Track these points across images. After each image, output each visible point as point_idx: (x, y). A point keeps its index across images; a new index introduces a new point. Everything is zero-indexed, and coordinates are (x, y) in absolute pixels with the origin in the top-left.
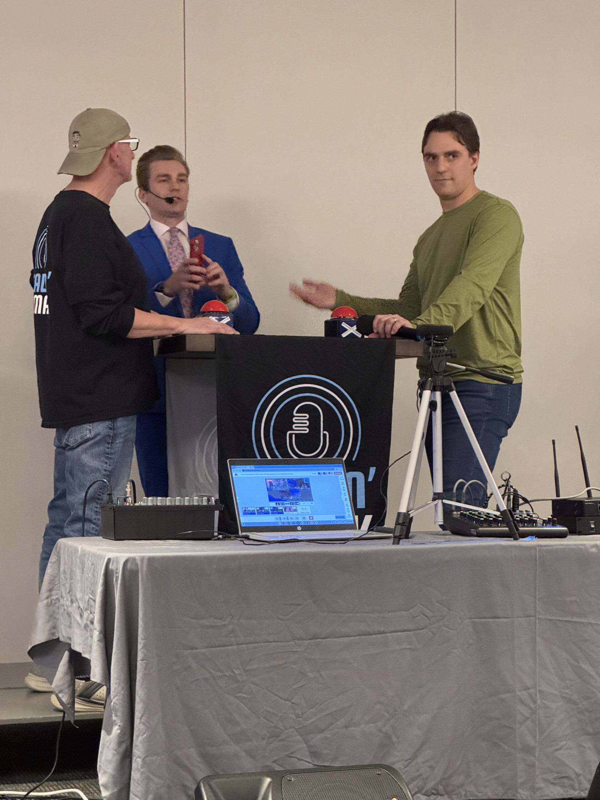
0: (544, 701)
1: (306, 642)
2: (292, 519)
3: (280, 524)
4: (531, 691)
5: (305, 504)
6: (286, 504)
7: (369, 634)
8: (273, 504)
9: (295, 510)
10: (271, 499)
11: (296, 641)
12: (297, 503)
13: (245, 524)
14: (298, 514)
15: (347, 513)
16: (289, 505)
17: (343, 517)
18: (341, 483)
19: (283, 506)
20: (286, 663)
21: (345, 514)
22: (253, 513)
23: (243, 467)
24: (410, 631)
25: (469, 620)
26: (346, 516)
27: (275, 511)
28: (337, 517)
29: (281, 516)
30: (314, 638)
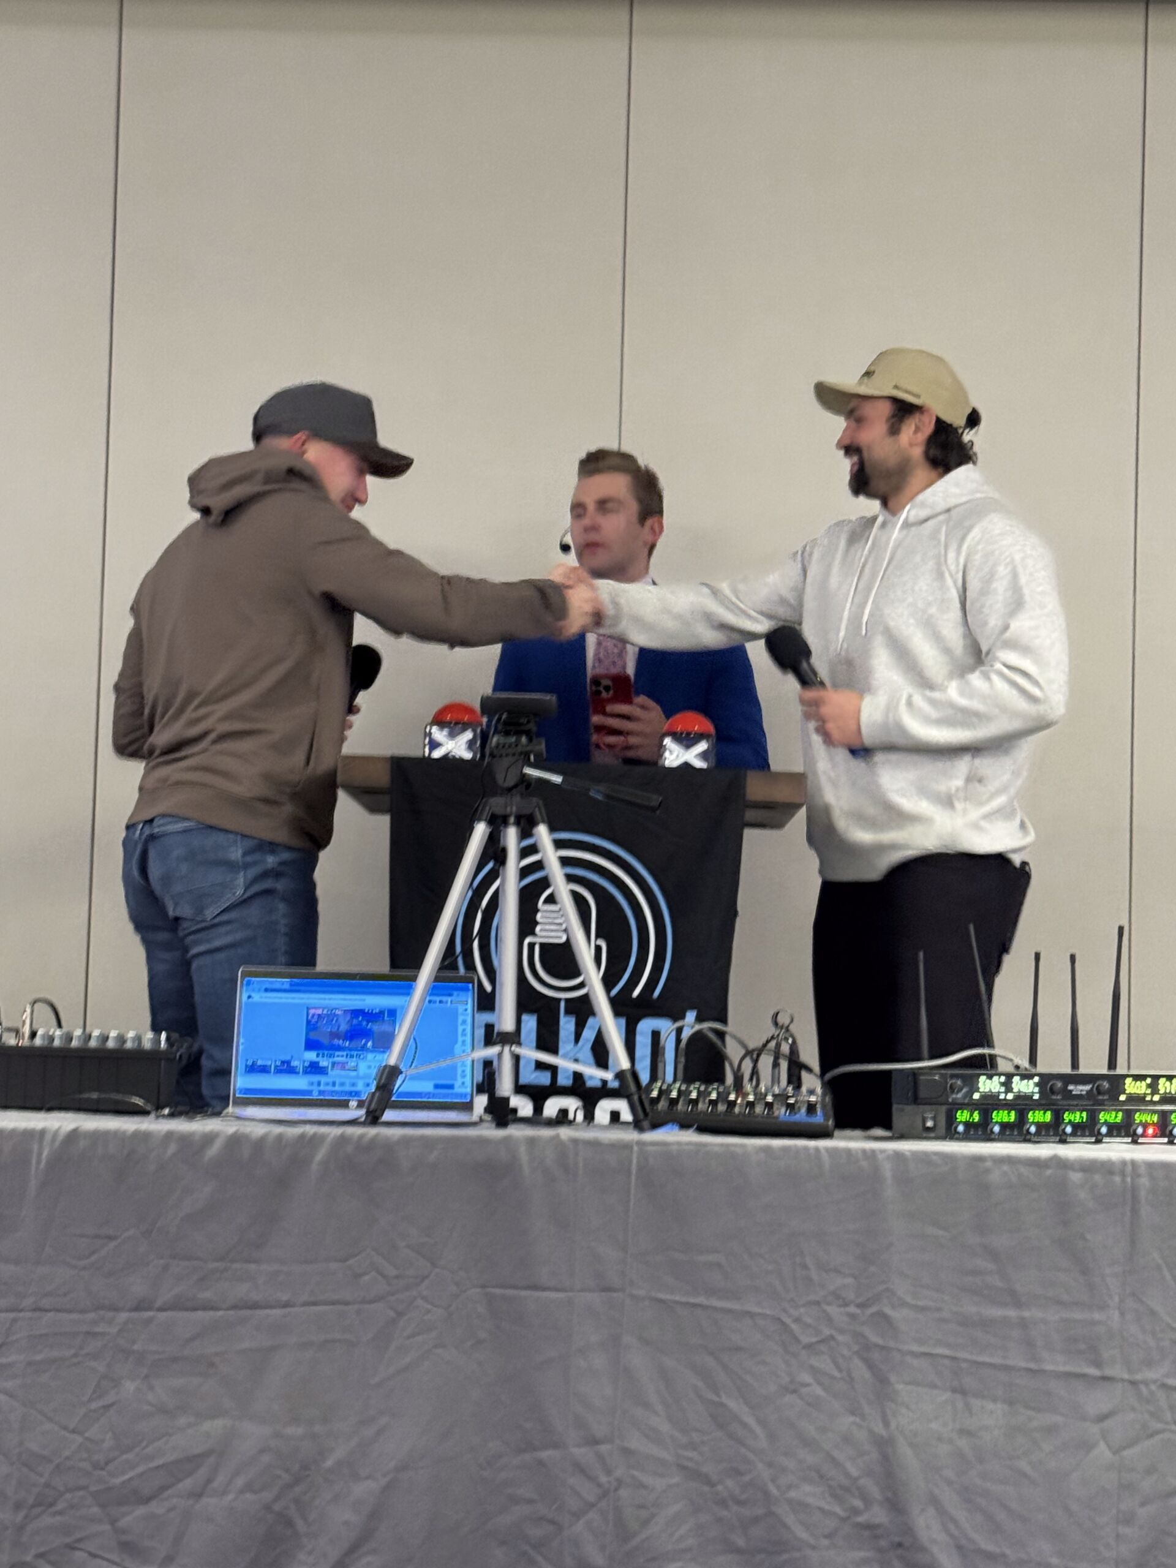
0: (636, 1473)
1: (124, 1316)
2: (342, 1084)
3: (315, 1096)
4: (604, 1448)
5: (375, 1057)
7: (255, 1306)
8: (311, 1056)
9: (354, 1069)
10: (311, 1045)
11: (102, 1312)
12: (359, 1055)
13: (243, 1090)
14: (358, 1077)
15: (460, 1080)
16: (343, 1059)
17: (451, 1087)
18: (459, 1021)
19: (330, 1060)
20: (76, 1355)
21: (456, 1079)
22: (264, 1070)
23: (269, 982)
24: (347, 1303)
25: (478, 1290)
26: (456, 1087)
27: (314, 1068)
28: (437, 1086)
29: (323, 1079)
30: (137, 1309)
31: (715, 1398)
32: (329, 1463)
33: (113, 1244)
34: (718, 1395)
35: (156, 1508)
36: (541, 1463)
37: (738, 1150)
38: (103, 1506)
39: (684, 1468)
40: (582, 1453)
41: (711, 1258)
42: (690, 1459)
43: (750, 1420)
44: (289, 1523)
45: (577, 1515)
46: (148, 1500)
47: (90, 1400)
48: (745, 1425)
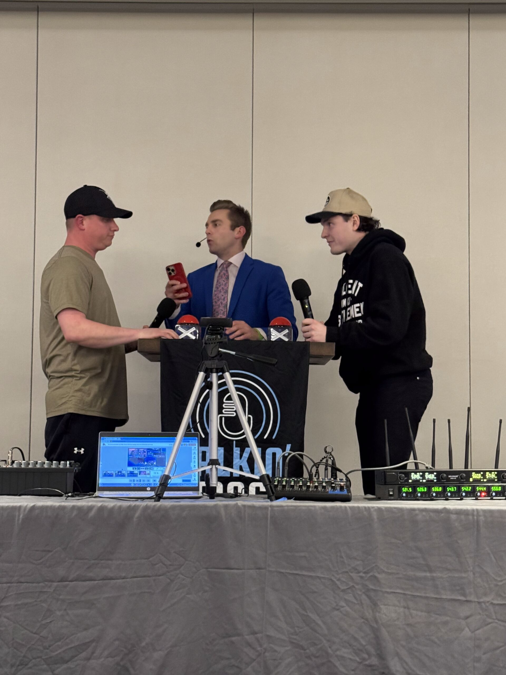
0: (271, 645)
1: (55, 584)
2: (144, 481)
3: (132, 485)
4: (259, 635)
5: (158, 469)
6: (142, 469)
7: (111, 579)
8: (130, 469)
9: (149, 474)
10: (130, 464)
11: (46, 583)
12: (151, 468)
13: (102, 484)
14: (150, 477)
15: (193, 478)
16: (144, 470)
17: (190, 481)
18: (193, 453)
19: (138, 470)
20: (36, 601)
21: (192, 478)
22: (111, 475)
23: (111, 438)
24: (149, 577)
25: (204, 570)
26: (192, 481)
27: (132, 474)
28: (183, 481)
29: (135, 479)
30: (61, 581)
31: (305, 614)
32: (143, 644)
33: (50, 554)
34: (307, 612)
35: (71, 665)
36: (232, 642)
37: (313, 508)
38: (48, 665)
39: (292, 643)
40: (249, 638)
41: (302, 554)
42: (295, 639)
43: (320, 622)
44: (127, 670)
45: (248, 664)
46: (67, 662)
47: (42, 620)
48: (317, 624)
